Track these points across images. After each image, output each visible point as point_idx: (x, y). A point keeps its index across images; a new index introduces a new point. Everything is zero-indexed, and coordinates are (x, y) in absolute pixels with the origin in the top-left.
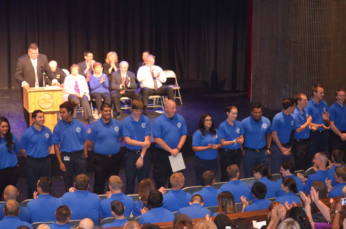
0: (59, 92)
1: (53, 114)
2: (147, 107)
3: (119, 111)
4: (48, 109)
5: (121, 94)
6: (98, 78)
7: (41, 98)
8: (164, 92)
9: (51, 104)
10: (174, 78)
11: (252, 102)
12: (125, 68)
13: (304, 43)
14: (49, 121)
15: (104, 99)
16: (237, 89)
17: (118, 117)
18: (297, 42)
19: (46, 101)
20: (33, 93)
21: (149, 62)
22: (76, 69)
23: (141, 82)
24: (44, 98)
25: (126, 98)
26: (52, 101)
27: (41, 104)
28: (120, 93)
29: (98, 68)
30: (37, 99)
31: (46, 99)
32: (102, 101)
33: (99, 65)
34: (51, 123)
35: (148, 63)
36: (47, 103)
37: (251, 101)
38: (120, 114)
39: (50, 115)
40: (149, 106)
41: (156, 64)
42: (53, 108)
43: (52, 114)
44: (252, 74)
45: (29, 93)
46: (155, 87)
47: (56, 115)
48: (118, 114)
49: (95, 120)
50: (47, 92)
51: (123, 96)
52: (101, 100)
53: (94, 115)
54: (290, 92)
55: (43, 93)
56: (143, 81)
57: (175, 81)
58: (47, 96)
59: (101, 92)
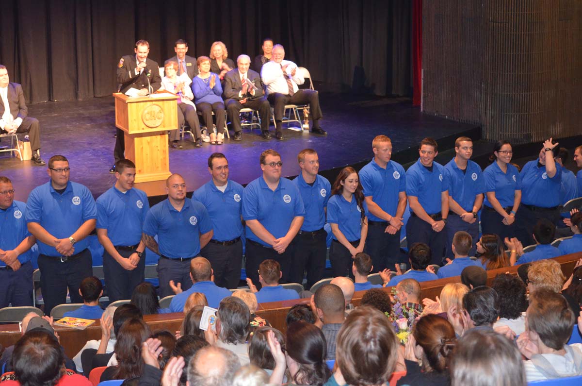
0: (172, 102)
1: (163, 136)
2: (281, 122)
3: (238, 129)
4: (156, 127)
5: (242, 103)
6: (205, 79)
7: (146, 112)
8: (301, 99)
9: (161, 121)
10: (309, 78)
11: (424, 111)
12: (246, 64)
13: (507, 22)
14: (157, 147)
15: (214, 113)
16: (393, 93)
17: (238, 138)
18: (495, 21)
19: (153, 116)
20: (135, 104)
21: (278, 55)
22: (170, 69)
23: (268, 85)
24: (151, 112)
25: (248, 110)
26: (162, 115)
27: (147, 120)
28: (240, 103)
29: (205, 64)
30: (140, 113)
31: (154, 112)
32: (213, 116)
33: (206, 60)
34: (159, 148)
35: (277, 57)
36: (155, 119)
37: (422, 110)
38: (240, 133)
39: (159, 137)
40: (284, 120)
41: (287, 58)
42: (164, 127)
43: (161, 135)
44: (422, 70)
45: (129, 104)
46: (290, 91)
47: (167, 136)
48: (237, 133)
49: (205, 143)
50: (154, 103)
51: (244, 106)
52: (211, 113)
53: (203, 136)
54: (486, 94)
55: (149, 103)
56: (270, 83)
57: (310, 83)
58: (155, 108)
59: (210, 103)
